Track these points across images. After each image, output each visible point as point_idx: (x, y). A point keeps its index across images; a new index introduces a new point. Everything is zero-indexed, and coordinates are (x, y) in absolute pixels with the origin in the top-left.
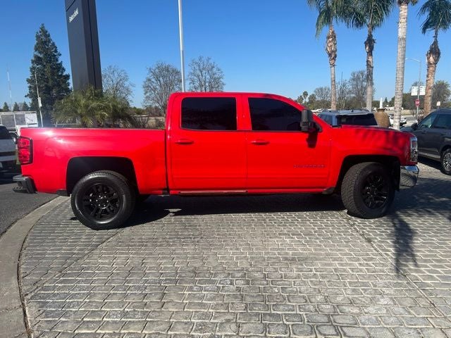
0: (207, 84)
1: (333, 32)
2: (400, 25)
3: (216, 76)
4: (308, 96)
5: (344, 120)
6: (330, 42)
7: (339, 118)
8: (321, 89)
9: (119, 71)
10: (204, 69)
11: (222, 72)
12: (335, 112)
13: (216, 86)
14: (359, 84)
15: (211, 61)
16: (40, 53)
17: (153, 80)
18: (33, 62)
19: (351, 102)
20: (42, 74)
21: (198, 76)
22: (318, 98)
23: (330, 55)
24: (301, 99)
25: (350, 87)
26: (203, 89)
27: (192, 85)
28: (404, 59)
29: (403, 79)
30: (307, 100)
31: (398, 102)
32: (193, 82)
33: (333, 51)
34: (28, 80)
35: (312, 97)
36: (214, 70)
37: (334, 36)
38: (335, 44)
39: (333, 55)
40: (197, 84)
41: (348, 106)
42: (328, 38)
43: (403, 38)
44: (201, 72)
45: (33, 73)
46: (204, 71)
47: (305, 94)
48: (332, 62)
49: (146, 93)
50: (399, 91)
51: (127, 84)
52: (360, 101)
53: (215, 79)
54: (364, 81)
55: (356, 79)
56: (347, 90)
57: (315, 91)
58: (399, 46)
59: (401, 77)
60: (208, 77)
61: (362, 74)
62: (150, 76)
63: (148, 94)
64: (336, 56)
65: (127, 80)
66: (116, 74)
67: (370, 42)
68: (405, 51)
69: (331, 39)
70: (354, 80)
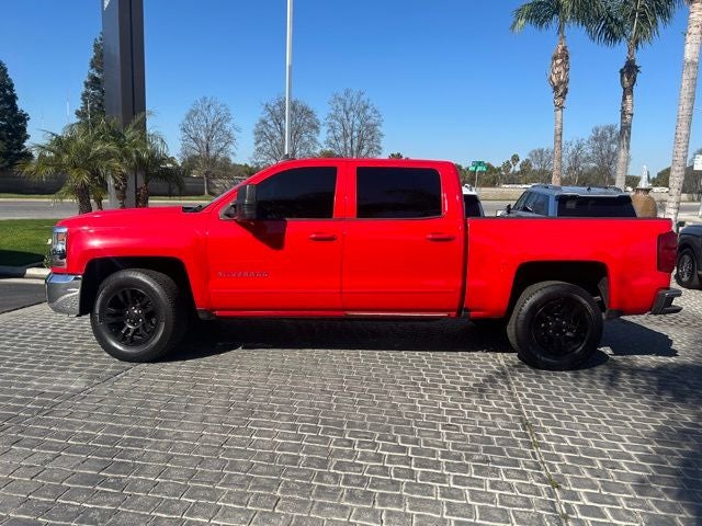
0: (355, 134)
1: (564, 49)
2: (689, 38)
3: (371, 121)
4: (520, 163)
5: (571, 205)
6: (557, 66)
7: (562, 200)
8: (541, 151)
9: (219, 105)
10: (351, 109)
11: (380, 116)
12: (556, 188)
13: (370, 137)
14: (605, 147)
15: (363, 98)
16: (98, 71)
17: (270, 123)
18: (86, 84)
19: (589, 175)
20: (100, 105)
21: (342, 120)
22: (535, 167)
23: (556, 89)
24: (507, 166)
25: (589, 151)
26: (349, 141)
27: (331, 134)
28: (692, 100)
29: (688, 136)
30: (518, 169)
31: (676, 179)
32: (333, 129)
33: (561, 83)
34: (78, 113)
35: (526, 164)
36: (369, 112)
37: (565, 56)
38: (566, 70)
39: (561, 90)
40: (339, 133)
41: (584, 181)
42: (555, 58)
43: (693, 63)
44: (347, 113)
45: (86, 103)
46: (352, 113)
47: (515, 158)
48: (558, 101)
49: (258, 142)
50: (680, 159)
51: (228, 126)
52: (604, 174)
53: (368, 126)
54: (612, 142)
55: (599, 138)
56: (584, 156)
57: (530, 155)
58: (685, 77)
59: (684, 132)
60: (358, 122)
61: (611, 131)
62: (265, 115)
63: (261, 145)
64: (566, 91)
65: (228, 120)
66: (212, 110)
67: (630, 70)
68: (695, 86)
69: (559, 61)
70: (596, 139)
